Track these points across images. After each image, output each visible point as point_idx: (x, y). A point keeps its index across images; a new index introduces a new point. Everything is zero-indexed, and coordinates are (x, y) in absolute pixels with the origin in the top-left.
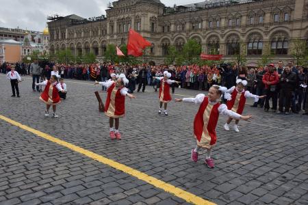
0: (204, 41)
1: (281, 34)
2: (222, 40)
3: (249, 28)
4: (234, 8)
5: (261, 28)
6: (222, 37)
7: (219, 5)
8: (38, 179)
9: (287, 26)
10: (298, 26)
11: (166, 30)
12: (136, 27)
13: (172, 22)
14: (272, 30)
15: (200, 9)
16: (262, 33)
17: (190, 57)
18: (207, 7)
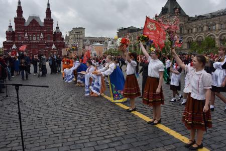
0: (217, 38)
8: (108, 130)
11: (190, 32)
13: (194, 26)
15: (214, 16)
17: (207, 49)
18: (219, 14)
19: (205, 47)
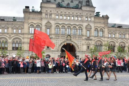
1: (18, 39)
5: (7, 35)
10: (26, 36)
14: (13, 37)
16: (7, 38)
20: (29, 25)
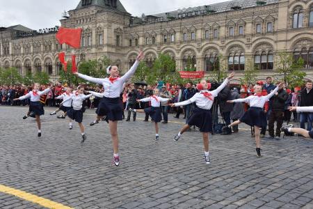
0: (178, 56)
1: (265, 46)
2: (199, 55)
3: (229, 41)
4: (212, 17)
5: (242, 39)
6: (199, 51)
7: (194, 14)
9: (271, 37)
10: (282, 36)
11: (133, 44)
12: (98, 41)
13: (141, 33)
14: (254, 42)
15: (173, 19)
16: (244, 46)
17: (162, 75)
18: (180, 16)
19: (159, 72)
20: (291, 10)
